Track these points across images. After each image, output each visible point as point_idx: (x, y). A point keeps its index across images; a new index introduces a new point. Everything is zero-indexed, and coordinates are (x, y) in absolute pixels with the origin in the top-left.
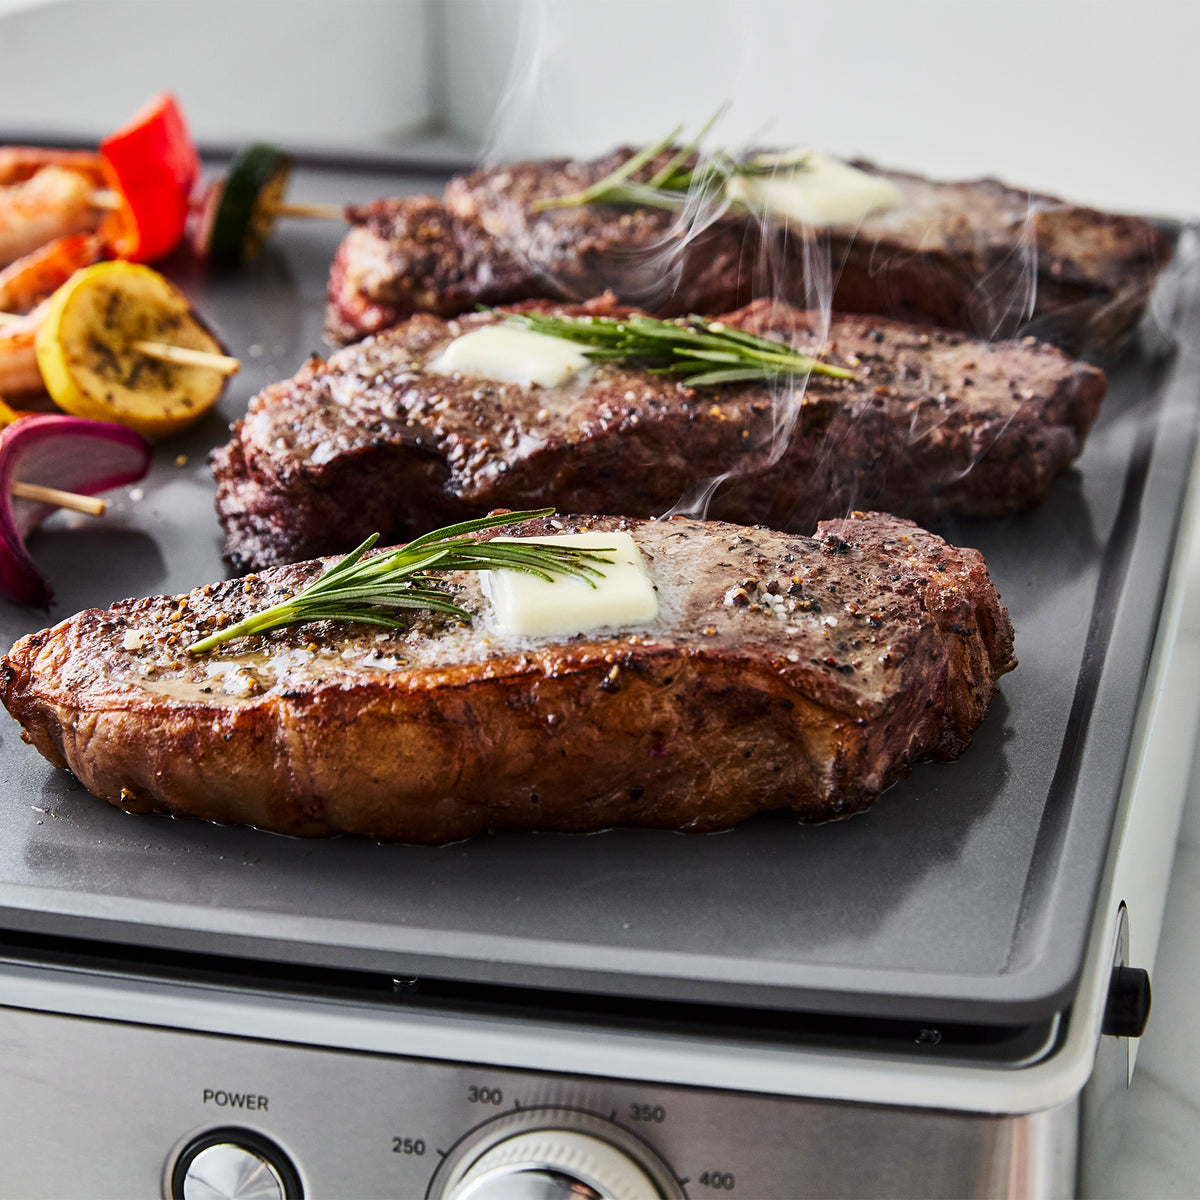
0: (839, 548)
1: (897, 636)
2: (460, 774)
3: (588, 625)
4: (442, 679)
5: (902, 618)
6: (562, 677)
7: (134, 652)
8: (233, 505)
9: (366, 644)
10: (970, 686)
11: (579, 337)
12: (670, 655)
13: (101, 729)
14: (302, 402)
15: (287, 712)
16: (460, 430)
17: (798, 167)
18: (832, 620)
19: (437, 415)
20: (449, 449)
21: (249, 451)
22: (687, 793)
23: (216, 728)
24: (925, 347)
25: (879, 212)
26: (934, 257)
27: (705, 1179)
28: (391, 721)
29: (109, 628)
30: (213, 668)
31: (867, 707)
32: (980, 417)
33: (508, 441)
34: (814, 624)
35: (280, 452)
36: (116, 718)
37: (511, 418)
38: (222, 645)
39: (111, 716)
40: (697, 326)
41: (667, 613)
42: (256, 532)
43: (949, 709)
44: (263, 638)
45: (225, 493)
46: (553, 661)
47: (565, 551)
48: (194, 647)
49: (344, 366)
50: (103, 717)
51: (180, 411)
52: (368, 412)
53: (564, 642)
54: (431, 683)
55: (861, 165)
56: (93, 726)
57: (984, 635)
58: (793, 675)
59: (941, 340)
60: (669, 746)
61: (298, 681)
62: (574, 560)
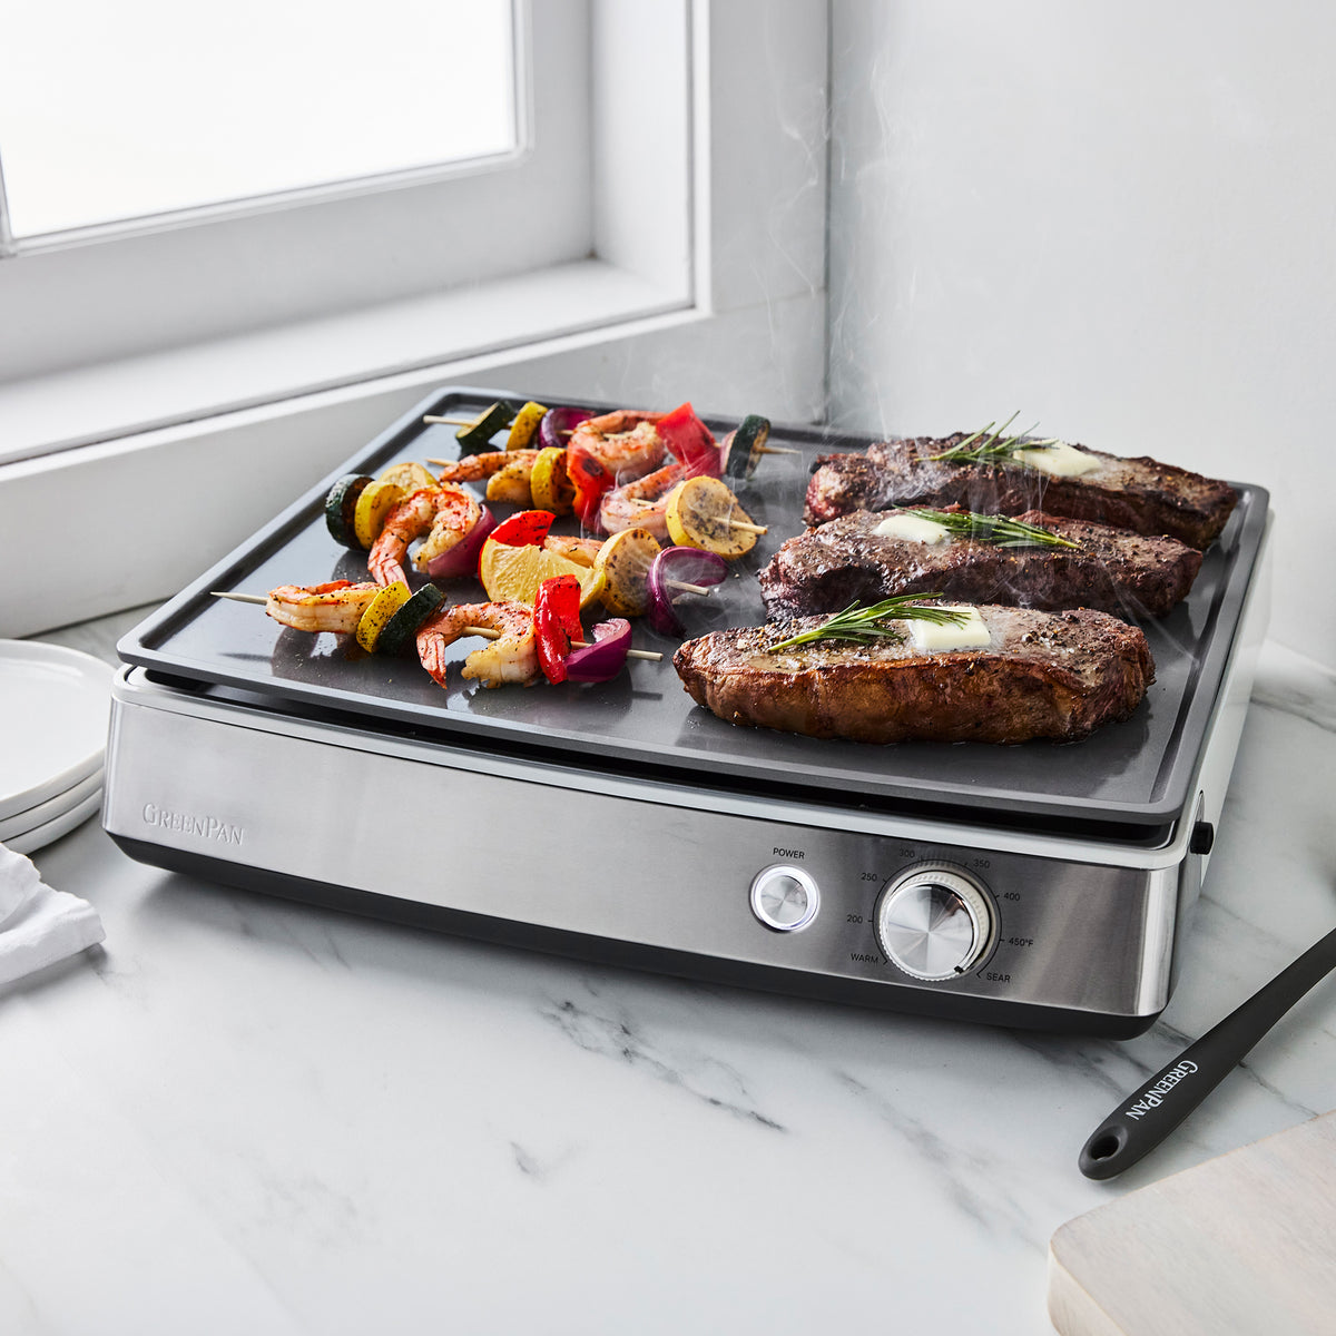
0: (1074, 620)
1: (1102, 659)
2: (898, 709)
3: (959, 645)
4: (892, 665)
5: (1105, 652)
6: (948, 667)
7: (742, 650)
8: (770, 595)
9: (854, 650)
10: (1134, 687)
11: (945, 522)
12: (998, 660)
13: (728, 683)
14: (808, 546)
15: (818, 676)
16: (887, 562)
17: (1050, 446)
18: (1072, 651)
19: (876, 555)
20: (882, 571)
21: (782, 568)
22: (1001, 726)
23: (785, 683)
24: (1114, 536)
25: (1091, 471)
26: (1118, 494)
27: (1007, 896)
28: (868, 682)
29: (729, 639)
30: (780, 659)
31: (1088, 688)
32: (1141, 570)
33: (912, 568)
34: (1064, 652)
35: (800, 568)
36: (737, 677)
37: (913, 558)
38: (785, 649)
39: (733, 676)
40: (1003, 519)
41: (995, 642)
42: (784, 608)
43: (1124, 698)
44: (803, 646)
45: (766, 589)
46: (944, 659)
47: (948, 613)
48: (771, 648)
49: (827, 530)
50: (729, 677)
51: (736, 552)
52: (841, 551)
53: (948, 652)
54: (887, 666)
55: (1078, 447)
56: (724, 681)
57: (1141, 664)
58: (1054, 672)
59: (1121, 534)
60: (995, 702)
61: (822, 663)
62: (952, 617)
